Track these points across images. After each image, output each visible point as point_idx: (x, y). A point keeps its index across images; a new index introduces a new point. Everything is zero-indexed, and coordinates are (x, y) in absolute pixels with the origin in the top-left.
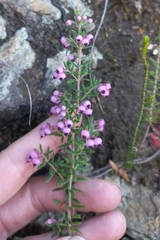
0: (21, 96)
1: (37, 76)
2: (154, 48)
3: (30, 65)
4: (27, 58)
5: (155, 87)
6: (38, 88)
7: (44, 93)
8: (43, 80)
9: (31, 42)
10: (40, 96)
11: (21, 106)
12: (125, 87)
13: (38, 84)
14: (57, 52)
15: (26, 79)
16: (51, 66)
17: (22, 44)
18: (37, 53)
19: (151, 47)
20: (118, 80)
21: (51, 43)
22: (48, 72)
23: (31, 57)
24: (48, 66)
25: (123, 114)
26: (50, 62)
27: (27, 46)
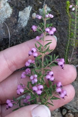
0: (4, 33)
1: (13, 22)
2: (73, 7)
3: (9, 15)
4: (8, 12)
5: (75, 27)
6: (14, 28)
7: (17, 31)
8: (16, 24)
9: (9, 3)
10: (14, 33)
11: (4, 39)
12: (64, 26)
13: (14, 26)
14: (25, 8)
15: (7, 23)
16: (21, 16)
17: (5, 4)
18: (13, 9)
19: (71, 6)
20: (60, 22)
21: (21, 3)
22: (19, 19)
23: (10, 11)
24: (19, 16)
25: (63, 41)
26: (21, 13)
27: (8, 5)
